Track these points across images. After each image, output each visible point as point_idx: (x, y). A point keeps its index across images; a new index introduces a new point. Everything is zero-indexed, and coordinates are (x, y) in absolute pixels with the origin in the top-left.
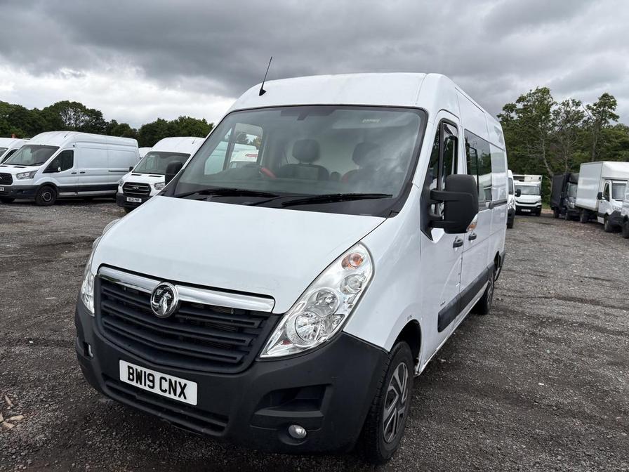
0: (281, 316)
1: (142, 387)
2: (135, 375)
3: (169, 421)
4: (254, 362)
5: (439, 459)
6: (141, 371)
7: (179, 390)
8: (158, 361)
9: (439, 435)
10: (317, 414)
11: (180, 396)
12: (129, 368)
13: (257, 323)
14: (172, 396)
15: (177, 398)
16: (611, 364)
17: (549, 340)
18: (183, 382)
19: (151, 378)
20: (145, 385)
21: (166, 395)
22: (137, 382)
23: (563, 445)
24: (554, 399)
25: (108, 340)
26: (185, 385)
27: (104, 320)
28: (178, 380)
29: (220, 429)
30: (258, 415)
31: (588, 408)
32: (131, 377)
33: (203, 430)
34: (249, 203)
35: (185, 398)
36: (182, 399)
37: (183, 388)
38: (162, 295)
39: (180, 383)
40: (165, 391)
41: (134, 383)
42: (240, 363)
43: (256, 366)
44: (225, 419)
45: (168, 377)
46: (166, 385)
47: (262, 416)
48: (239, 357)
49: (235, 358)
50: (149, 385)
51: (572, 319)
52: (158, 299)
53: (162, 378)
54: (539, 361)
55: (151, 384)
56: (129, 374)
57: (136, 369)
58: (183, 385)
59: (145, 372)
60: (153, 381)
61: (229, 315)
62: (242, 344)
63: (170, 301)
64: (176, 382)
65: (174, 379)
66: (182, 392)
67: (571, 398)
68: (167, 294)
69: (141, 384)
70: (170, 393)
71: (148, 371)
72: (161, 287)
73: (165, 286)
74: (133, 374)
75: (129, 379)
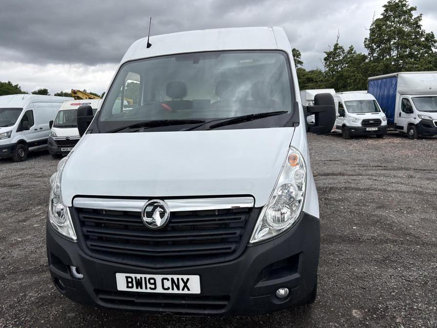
0: (261, 208)
1: (144, 290)
2: (134, 283)
3: (171, 312)
4: (247, 247)
5: (340, 289)
6: (141, 278)
7: (182, 285)
8: (158, 266)
9: (327, 274)
10: (296, 275)
11: (183, 290)
12: (127, 278)
13: (243, 217)
14: (176, 291)
15: (181, 292)
16: (378, 208)
17: (337, 201)
18: (185, 277)
19: (152, 281)
20: (146, 288)
21: (170, 291)
22: (137, 288)
23: (395, 261)
24: (368, 235)
25: (99, 260)
26: (188, 279)
27: (89, 243)
28: (180, 277)
29: (222, 307)
30: (257, 288)
31: (389, 236)
32: (130, 285)
33: (206, 312)
34: (185, 129)
35: (189, 290)
36: (186, 291)
37: (186, 283)
38: (154, 210)
39: (182, 279)
40: (168, 289)
41: (134, 289)
42: (234, 251)
43: (249, 250)
44: (226, 298)
45: (169, 277)
46: (168, 284)
47: (260, 288)
48: (233, 247)
49: (230, 248)
50: (150, 288)
51: (339, 186)
52: (150, 215)
53: (163, 280)
54: (343, 214)
55: (153, 286)
56: (128, 282)
57: (136, 278)
58: (185, 281)
59: (145, 278)
60: (155, 284)
61: (215, 215)
62: (234, 236)
63: (162, 215)
64: (178, 279)
65: (175, 277)
66: (186, 286)
67: (376, 232)
68: (159, 209)
69: (141, 288)
70: (173, 289)
71: (148, 276)
72: (150, 205)
73: (154, 202)
74: (132, 282)
75: (128, 287)
